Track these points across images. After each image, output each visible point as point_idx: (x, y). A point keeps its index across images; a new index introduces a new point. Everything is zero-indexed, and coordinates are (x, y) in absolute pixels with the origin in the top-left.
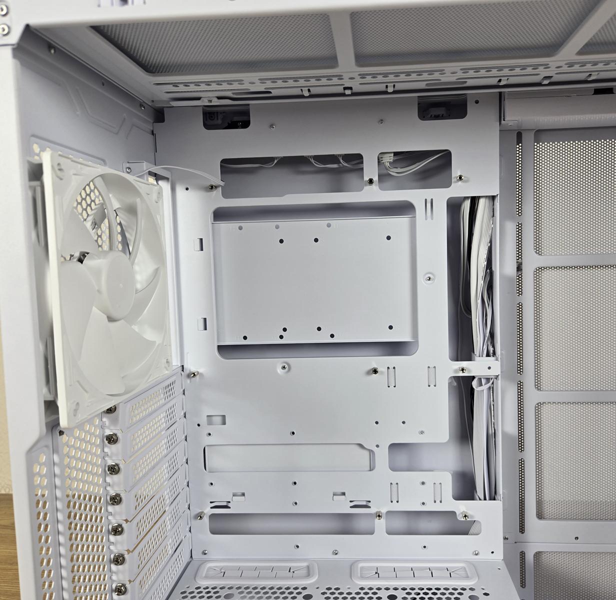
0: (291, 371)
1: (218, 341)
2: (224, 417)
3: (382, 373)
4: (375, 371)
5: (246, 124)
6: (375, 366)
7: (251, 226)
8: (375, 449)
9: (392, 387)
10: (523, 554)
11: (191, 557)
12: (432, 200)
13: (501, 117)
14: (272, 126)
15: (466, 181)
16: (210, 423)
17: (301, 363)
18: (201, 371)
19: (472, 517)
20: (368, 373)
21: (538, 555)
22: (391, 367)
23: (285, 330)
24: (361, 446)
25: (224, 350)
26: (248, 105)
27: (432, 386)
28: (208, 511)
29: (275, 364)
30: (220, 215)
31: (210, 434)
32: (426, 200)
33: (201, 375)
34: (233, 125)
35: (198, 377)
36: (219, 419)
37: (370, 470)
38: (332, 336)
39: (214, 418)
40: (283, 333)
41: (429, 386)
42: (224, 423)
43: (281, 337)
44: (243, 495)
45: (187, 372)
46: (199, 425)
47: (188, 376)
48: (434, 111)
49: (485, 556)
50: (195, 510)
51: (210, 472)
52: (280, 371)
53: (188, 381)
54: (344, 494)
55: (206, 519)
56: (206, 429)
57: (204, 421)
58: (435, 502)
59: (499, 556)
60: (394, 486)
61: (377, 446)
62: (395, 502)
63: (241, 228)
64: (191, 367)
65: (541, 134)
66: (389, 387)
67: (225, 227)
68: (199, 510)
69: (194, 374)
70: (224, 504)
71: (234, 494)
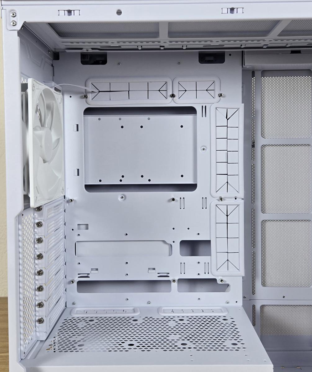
0: (126, 199)
1: (85, 183)
2: (87, 225)
3: (177, 201)
4: (173, 200)
5: (104, 62)
6: (173, 197)
7: (105, 118)
8: (172, 244)
9: (182, 208)
10: (254, 306)
11: (66, 306)
12: (206, 106)
13: (243, 63)
14: (119, 64)
15: (224, 97)
16: (79, 229)
17: (131, 194)
18: (75, 198)
19: (225, 281)
20: (169, 201)
21: (262, 307)
22: (182, 198)
23: (123, 176)
24: (164, 241)
25: (89, 187)
26: (107, 52)
27: (204, 208)
28: (77, 279)
29: (117, 195)
30: (89, 111)
31: (79, 235)
32: (202, 106)
33: (75, 201)
34: (97, 63)
35: (73, 202)
36: (84, 227)
37: (169, 256)
38: (149, 180)
39: (81, 226)
40: (122, 179)
41: (203, 208)
42: (87, 228)
43: (121, 181)
44: (97, 269)
45: (67, 199)
46: (73, 230)
47: (68, 202)
48: (207, 58)
49: (232, 304)
50: (69, 279)
51: (78, 257)
52: (120, 199)
53: (68, 204)
54: (154, 269)
55: (75, 284)
56: (76, 232)
57: (76, 227)
58: (205, 273)
59: (240, 304)
60: (183, 264)
61: (174, 242)
62: (183, 273)
63: (99, 119)
64: (69, 197)
65: (265, 73)
66: (181, 209)
68: (71, 279)
69: (72, 200)
70: (86, 275)
71: (92, 269)
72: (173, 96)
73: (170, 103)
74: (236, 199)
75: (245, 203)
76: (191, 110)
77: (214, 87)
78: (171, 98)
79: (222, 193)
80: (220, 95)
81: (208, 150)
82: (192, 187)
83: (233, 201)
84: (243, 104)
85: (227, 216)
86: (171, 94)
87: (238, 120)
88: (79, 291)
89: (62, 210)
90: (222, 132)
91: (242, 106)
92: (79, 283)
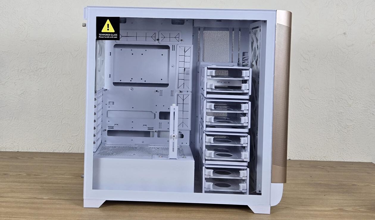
0: (133, 90)
1: (113, 81)
2: (114, 102)
3: (158, 92)
4: (157, 91)
6: (156, 90)
7: (124, 49)
11: (101, 142)
13: (193, 25)
16: (109, 104)
17: (136, 88)
18: (108, 89)
19: (181, 133)
20: (155, 92)
22: (161, 90)
23: (132, 79)
24: (151, 112)
25: (115, 84)
27: (172, 96)
28: (107, 129)
29: (129, 88)
30: (116, 46)
32: (173, 45)
33: (108, 90)
36: (112, 103)
37: (154, 119)
38: (145, 81)
39: (110, 103)
40: (131, 80)
42: (113, 104)
44: (118, 125)
46: (106, 104)
47: (104, 90)
49: (184, 144)
50: (104, 129)
51: (109, 118)
52: (130, 90)
53: (104, 92)
54: (146, 125)
55: (106, 132)
56: (108, 106)
57: (108, 103)
59: (188, 144)
60: (160, 124)
61: (156, 112)
62: (160, 128)
63: (121, 50)
64: (105, 88)
66: (160, 96)
67: (118, 50)
68: (105, 129)
69: (106, 90)
70: (112, 127)
71: (115, 124)
72: (158, 40)
73: (156, 43)
74: (188, 92)
75: (192, 94)
76: (167, 47)
77: (179, 36)
78: (157, 41)
79: (181, 89)
80: (182, 40)
81: (175, 67)
82: (166, 85)
83: (186, 93)
84: (193, 45)
85: (183, 100)
86: (157, 38)
87: (190, 53)
88: (108, 135)
89: (102, 94)
90: (182, 59)
91: (192, 46)
92: (109, 131)
